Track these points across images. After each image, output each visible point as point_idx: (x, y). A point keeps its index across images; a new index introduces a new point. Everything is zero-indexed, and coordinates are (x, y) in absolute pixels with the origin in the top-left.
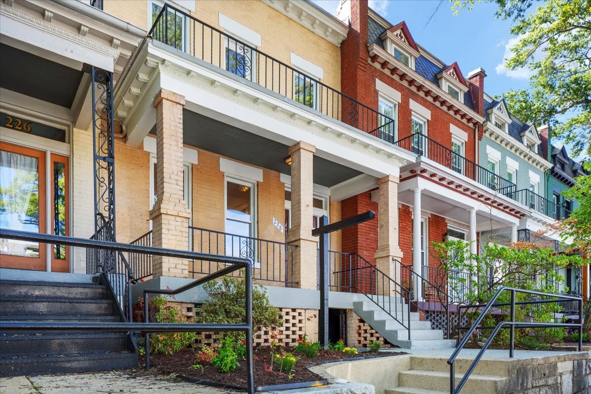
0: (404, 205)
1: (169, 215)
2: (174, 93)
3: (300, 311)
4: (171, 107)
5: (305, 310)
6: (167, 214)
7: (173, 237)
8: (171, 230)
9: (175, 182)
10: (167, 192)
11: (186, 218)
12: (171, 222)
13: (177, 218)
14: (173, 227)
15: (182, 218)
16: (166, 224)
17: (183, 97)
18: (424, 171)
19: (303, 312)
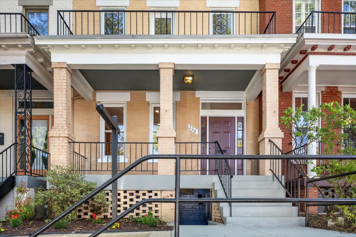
0: (328, 87)
1: (53, 137)
2: (59, 63)
3: (156, 192)
4: (58, 72)
5: (161, 191)
6: (52, 137)
7: (57, 150)
8: (56, 146)
9: (61, 116)
10: (56, 124)
11: (65, 137)
12: (56, 141)
13: (60, 138)
14: (57, 144)
15: (63, 138)
16: (53, 143)
17: (65, 63)
18: (314, 48)
19: (159, 193)
